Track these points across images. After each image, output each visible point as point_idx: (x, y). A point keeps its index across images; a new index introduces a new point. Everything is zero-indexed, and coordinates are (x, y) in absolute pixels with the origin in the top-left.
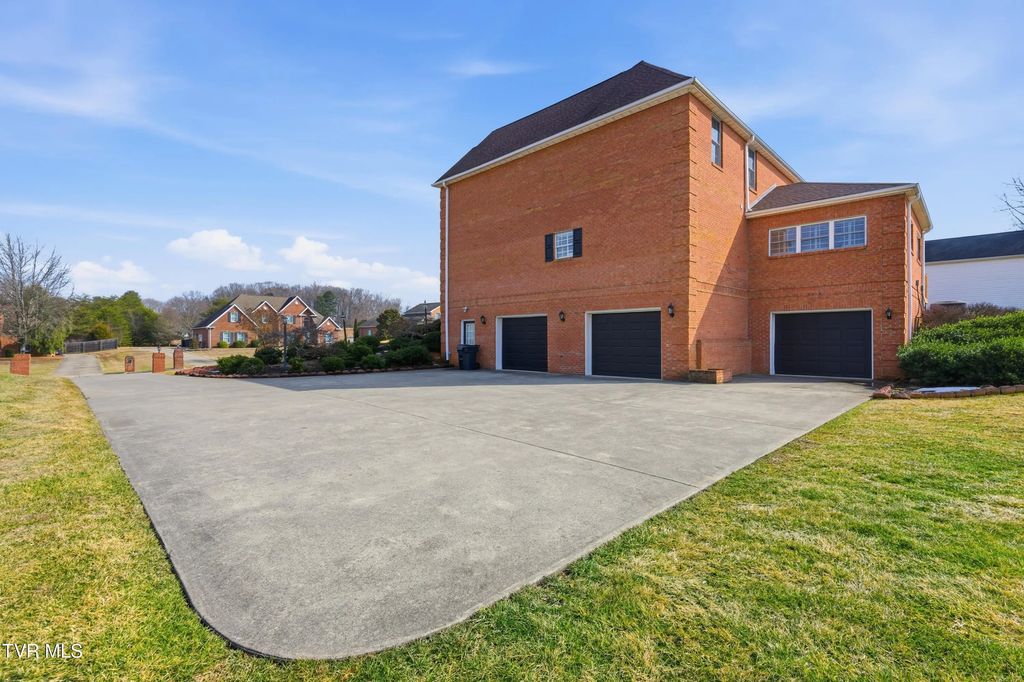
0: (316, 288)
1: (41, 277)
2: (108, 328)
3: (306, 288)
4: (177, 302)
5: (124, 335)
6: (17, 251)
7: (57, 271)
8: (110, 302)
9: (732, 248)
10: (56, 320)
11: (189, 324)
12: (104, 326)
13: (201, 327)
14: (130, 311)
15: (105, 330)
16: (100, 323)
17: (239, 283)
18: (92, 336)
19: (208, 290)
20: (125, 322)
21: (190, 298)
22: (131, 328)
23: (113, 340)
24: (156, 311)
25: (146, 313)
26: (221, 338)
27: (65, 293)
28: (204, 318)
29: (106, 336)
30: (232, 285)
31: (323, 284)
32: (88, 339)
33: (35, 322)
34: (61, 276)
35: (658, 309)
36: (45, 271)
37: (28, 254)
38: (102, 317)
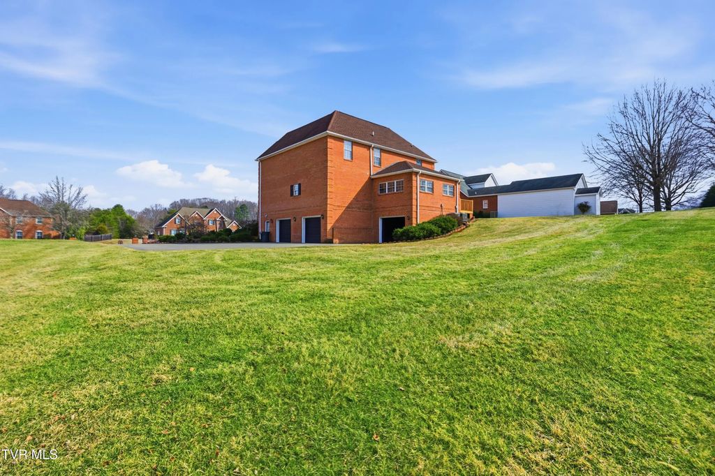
0: (236, 202)
1: (73, 198)
2: (106, 228)
3: (229, 202)
4: (147, 211)
5: (115, 232)
6: (61, 185)
7: (81, 195)
8: (106, 212)
9: (360, 191)
10: (80, 222)
11: (154, 225)
12: (104, 226)
13: (159, 227)
14: (118, 217)
15: (104, 229)
16: (102, 225)
17: (187, 199)
18: (97, 233)
19: (166, 204)
20: (115, 224)
21: (155, 209)
22: (119, 228)
23: (109, 234)
24: (133, 217)
25: (128, 219)
26: (171, 233)
27: (85, 206)
28: (161, 221)
29: (106, 232)
30: (181, 201)
31: (240, 199)
32: (94, 234)
33: (68, 224)
34: (83, 198)
35: (319, 216)
36: (76, 195)
37: (67, 186)
38: (103, 221)
